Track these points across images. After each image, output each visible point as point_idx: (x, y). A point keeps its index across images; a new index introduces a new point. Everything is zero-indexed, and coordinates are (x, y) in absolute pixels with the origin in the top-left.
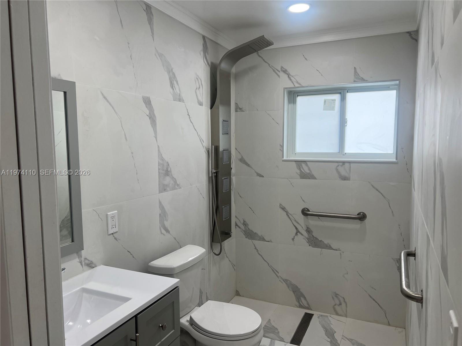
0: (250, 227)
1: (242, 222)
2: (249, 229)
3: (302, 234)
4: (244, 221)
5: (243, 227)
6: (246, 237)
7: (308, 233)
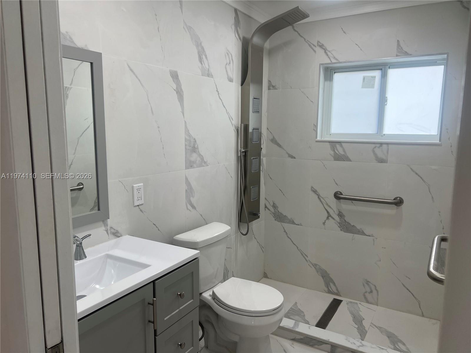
0: (280, 210)
1: (272, 204)
2: (278, 211)
3: (333, 219)
4: (273, 203)
5: (272, 209)
6: (275, 220)
7: (340, 217)
